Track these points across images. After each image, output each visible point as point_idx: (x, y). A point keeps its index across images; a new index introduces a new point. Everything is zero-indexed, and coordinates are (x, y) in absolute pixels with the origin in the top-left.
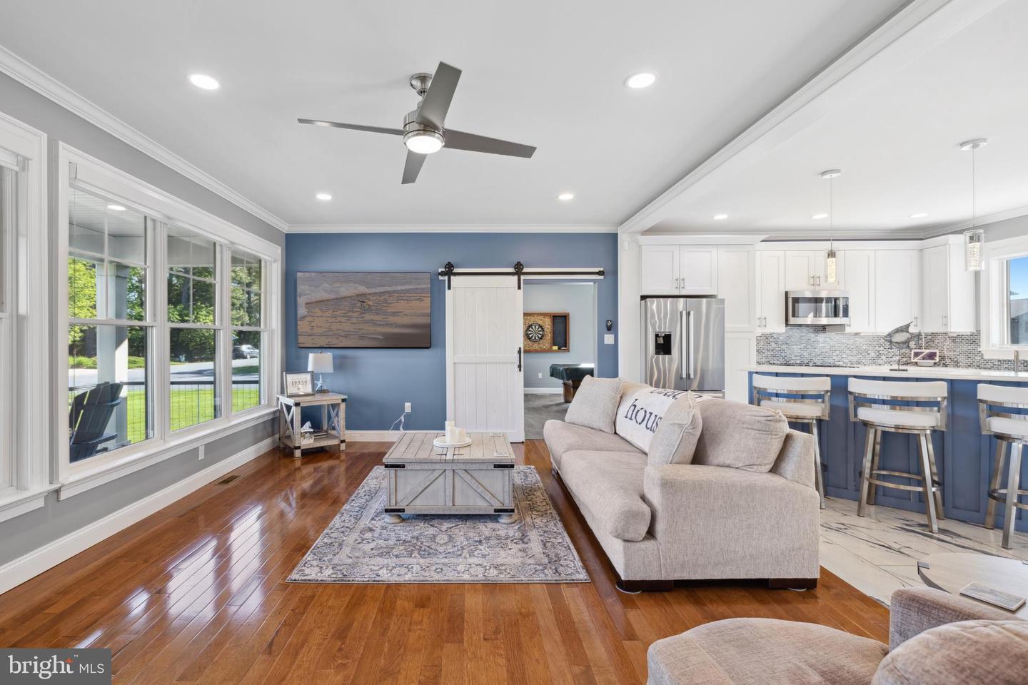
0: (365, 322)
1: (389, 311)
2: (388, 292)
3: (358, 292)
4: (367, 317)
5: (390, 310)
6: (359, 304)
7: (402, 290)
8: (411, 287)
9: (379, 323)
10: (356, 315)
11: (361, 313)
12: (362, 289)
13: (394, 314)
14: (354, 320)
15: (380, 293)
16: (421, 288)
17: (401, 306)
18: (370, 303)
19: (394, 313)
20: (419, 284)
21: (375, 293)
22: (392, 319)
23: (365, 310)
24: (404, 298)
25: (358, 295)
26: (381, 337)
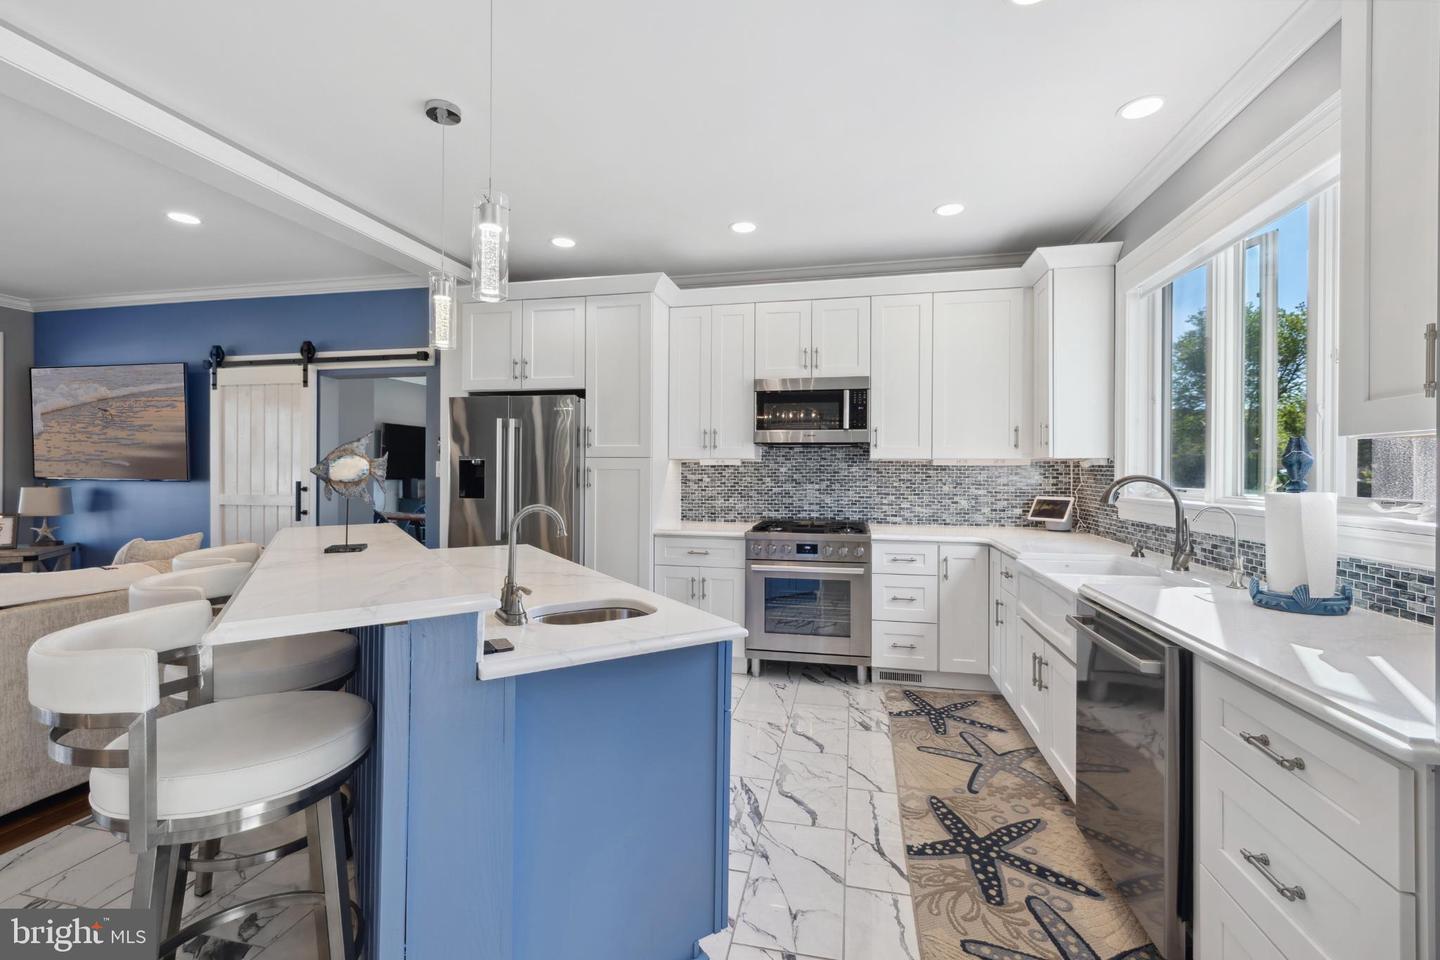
0: (109, 441)
1: (136, 423)
2: (133, 395)
3: (99, 396)
4: (111, 433)
5: (138, 422)
6: (100, 414)
7: (150, 392)
8: (160, 386)
9: (124, 442)
10: (97, 430)
11: (105, 427)
12: (104, 391)
13: (142, 428)
14: (95, 438)
15: (124, 396)
16: (174, 388)
17: (149, 416)
18: (113, 412)
19: (141, 426)
20: (171, 382)
21: (118, 397)
22: (141, 437)
23: (109, 422)
24: (152, 403)
25: (99, 400)
26: (127, 464)
